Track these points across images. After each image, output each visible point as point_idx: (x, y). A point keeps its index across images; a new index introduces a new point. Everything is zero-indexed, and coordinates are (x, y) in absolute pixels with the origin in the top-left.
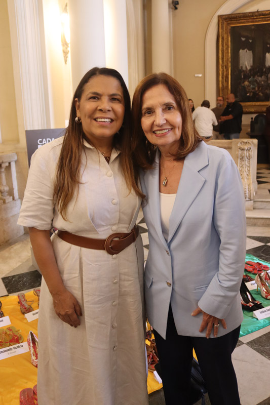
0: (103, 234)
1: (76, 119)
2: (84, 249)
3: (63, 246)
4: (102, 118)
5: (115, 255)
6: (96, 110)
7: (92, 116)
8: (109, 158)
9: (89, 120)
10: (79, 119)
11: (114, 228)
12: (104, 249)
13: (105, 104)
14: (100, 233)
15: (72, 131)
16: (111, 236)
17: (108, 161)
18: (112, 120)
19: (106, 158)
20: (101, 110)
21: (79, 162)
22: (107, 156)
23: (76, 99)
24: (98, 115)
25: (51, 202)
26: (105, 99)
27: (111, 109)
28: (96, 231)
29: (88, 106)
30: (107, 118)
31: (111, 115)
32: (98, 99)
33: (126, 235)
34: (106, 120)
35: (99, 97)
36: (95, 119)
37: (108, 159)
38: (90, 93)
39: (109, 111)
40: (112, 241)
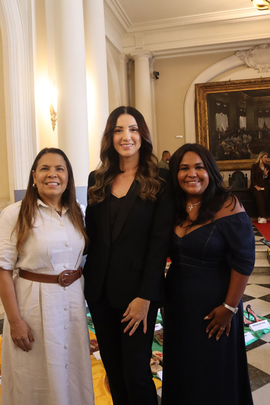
0: (57, 270)
1: (34, 185)
2: (42, 284)
5: (66, 287)
6: (46, 177)
7: (44, 182)
8: (61, 212)
9: (42, 185)
10: (36, 185)
11: (66, 265)
12: (58, 283)
13: (53, 172)
14: (55, 269)
16: (63, 272)
17: (60, 215)
18: (58, 184)
19: (58, 212)
20: (50, 177)
21: (34, 213)
22: (59, 210)
24: (48, 180)
25: (15, 248)
26: (53, 169)
28: (53, 268)
30: (54, 182)
33: (74, 271)
34: (54, 184)
36: (46, 184)
37: (60, 214)
38: (42, 165)
40: (64, 276)
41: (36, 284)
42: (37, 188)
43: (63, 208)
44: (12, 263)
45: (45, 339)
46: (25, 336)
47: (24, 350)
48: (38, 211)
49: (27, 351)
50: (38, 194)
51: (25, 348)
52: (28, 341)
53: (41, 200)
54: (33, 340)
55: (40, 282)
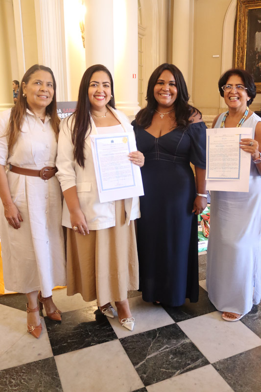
0: (39, 166)
1: (24, 95)
2: (28, 177)
4: (42, 95)
5: (46, 181)
8: (44, 120)
10: (25, 95)
11: (46, 163)
12: (40, 176)
13: (45, 87)
14: (37, 166)
15: (20, 102)
16: (44, 168)
18: (47, 97)
19: (42, 120)
22: (43, 118)
23: (24, 83)
26: (45, 84)
28: (35, 164)
30: (45, 96)
31: (47, 94)
35: (41, 83)
36: (38, 96)
37: (43, 121)
38: (36, 80)
39: (47, 91)
40: (45, 171)
41: (22, 177)
42: (26, 97)
43: (46, 117)
44: (5, 160)
45: (30, 220)
46: (16, 216)
47: (15, 228)
48: (26, 118)
50: (27, 104)
51: (15, 226)
52: (17, 220)
53: (29, 109)
54: (22, 221)
55: (26, 175)
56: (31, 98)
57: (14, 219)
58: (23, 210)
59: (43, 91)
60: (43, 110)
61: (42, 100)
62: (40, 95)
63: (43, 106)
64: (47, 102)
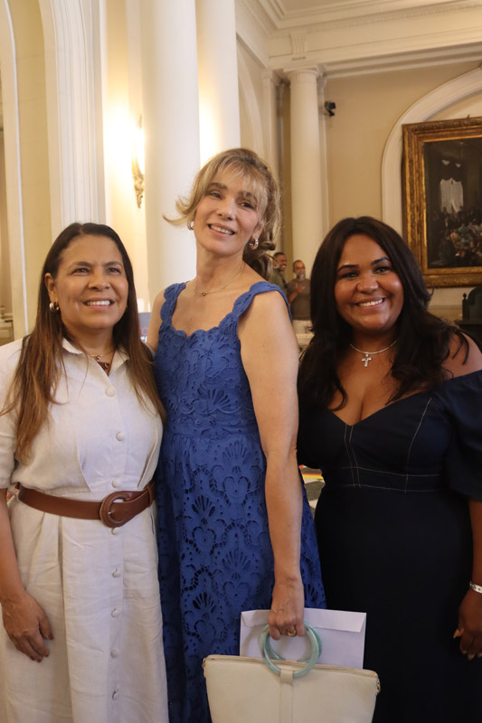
0: (97, 492)
1: (51, 305)
2: (65, 519)
3: (29, 516)
4: (97, 300)
5: (117, 529)
6: (86, 288)
7: (81, 299)
8: (109, 366)
10: (55, 305)
11: (118, 481)
12: (99, 519)
13: (100, 279)
14: (92, 490)
15: (43, 325)
16: (110, 496)
17: (107, 371)
18: (112, 303)
19: (102, 365)
22: (105, 360)
23: (48, 274)
25: (9, 442)
26: (99, 271)
27: (109, 285)
28: (87, 487)
29: (71, 283)
30: (104, 300)
32: (87, 271)
33: (137, 494)
34: (103, 303)
35: (89, 269)
36: (86, 303)
37: (107, 367)
38: (75, 263)
39: (107, 288)
40: (113, 503)
41: (51, 519)
42: (59, 312)
43: (116, 355)
47: (33, 658)
49: (39, 661)
50: (63, 326)
51: (34, 654)
52: (39, 639)
53: (69, 340)
54: (51, 637)
55: (61, 514)
56: (70, 312)
57: (29, 639)
58: (53, 611)
59: (95, 289)
60: (105, 337)
61: (98, 311)
62: (89, 301)
63: (101, 328)
64: (111, 317)
